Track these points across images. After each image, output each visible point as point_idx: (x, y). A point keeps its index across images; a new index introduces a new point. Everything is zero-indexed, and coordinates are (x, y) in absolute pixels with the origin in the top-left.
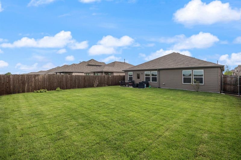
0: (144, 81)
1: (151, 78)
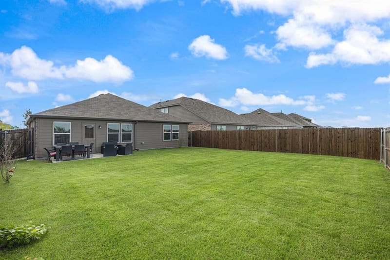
0: (105, 142)
1: (120, 135)
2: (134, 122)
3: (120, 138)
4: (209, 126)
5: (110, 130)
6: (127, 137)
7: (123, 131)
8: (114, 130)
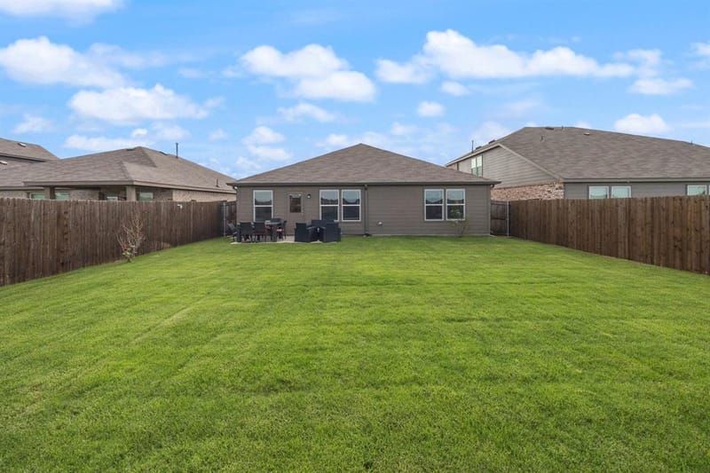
0: (317, 219)
1: (340, 210)
2: (363, 187)
3: (340, 213)
4: (560, 188)
5: (324, 201)
6: (351, 212)
7: (345, 202)
8: (332, 201)
